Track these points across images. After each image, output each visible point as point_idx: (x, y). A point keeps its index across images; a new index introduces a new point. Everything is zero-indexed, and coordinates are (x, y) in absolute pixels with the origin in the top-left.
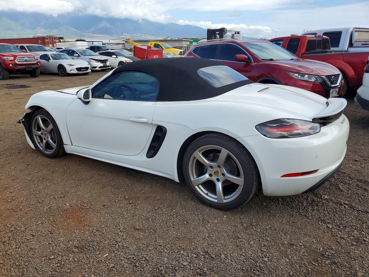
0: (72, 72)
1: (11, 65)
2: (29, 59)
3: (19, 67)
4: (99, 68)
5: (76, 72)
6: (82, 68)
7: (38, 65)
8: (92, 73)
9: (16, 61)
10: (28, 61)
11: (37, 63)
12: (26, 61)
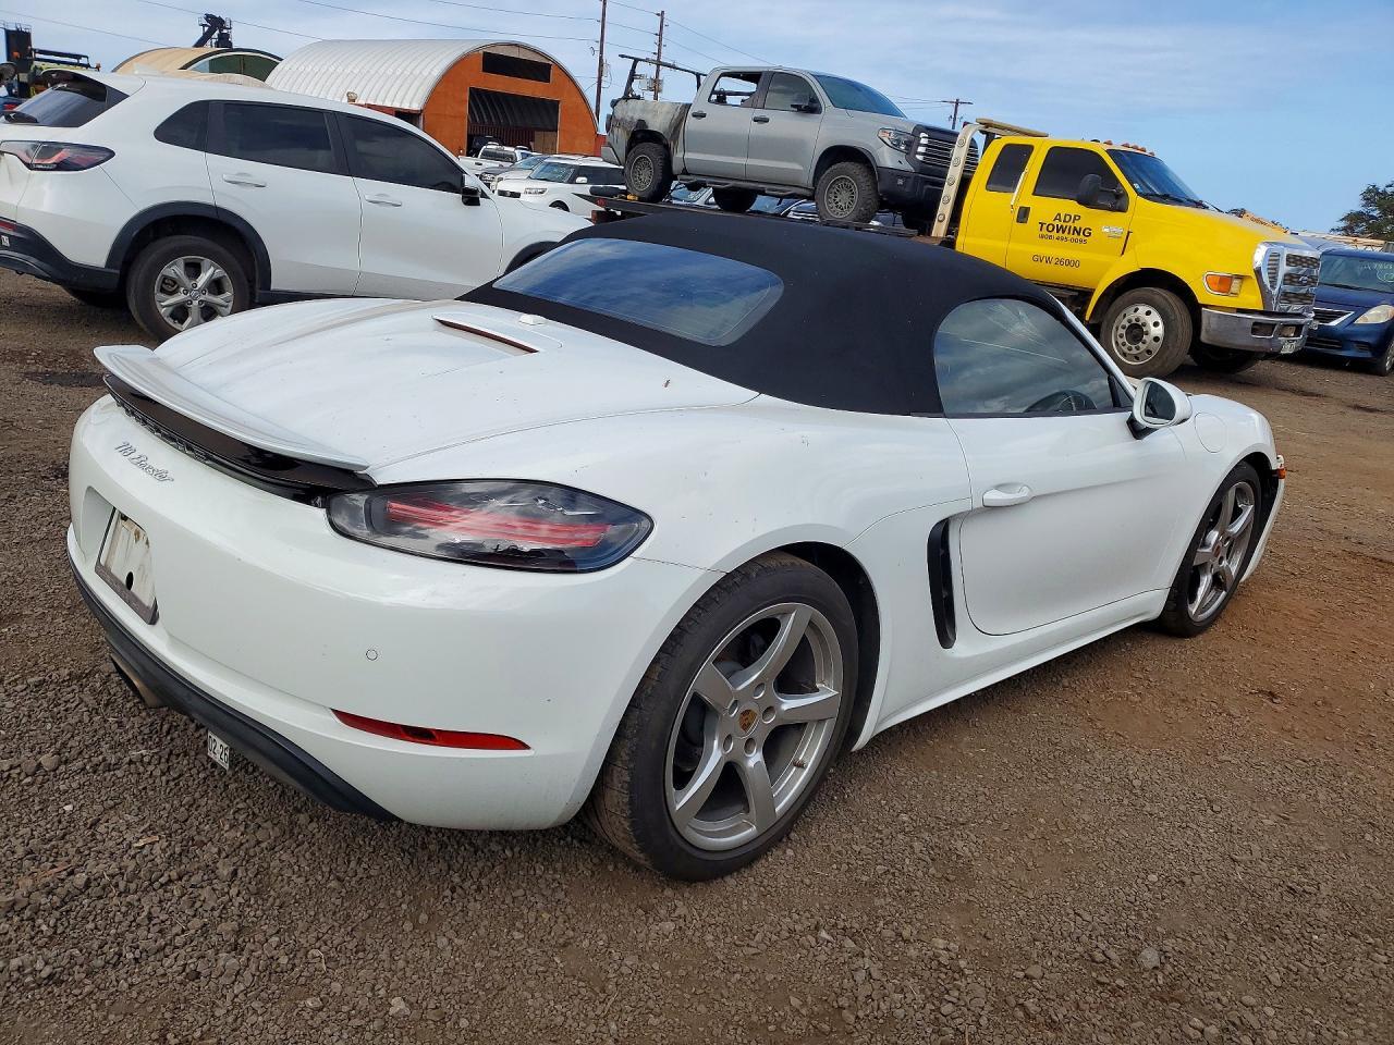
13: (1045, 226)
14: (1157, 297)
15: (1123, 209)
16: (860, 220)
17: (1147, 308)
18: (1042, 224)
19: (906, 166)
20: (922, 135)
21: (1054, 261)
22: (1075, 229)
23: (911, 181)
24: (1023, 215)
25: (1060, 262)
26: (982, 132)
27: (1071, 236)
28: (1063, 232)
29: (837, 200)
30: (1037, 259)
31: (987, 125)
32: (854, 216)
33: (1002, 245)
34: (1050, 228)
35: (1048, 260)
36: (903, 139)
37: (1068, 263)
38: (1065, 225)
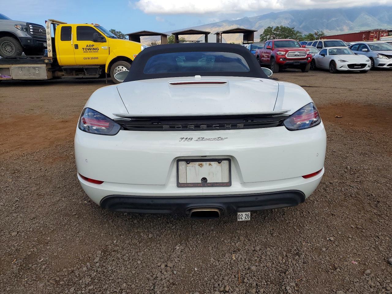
0: (343, 69)
1: (281, 59)
2: (300, 54)
3: (288, 61)
4: (387, 66)
5: (347, 69)
6: (356, 64)
7: (308, 60)
8: (371, 71)
9: (286, 56)
10: (298, 55)
11: (307, 58)
12: (295, 56)
13: (84, 49)
14: (123, 63)
15: (105, 42)
16: (18, 55)
17: (122, 67)
18: (83, 49)
19: (28, 36)
20: (30, 26)
21: (90, 58)
22: (94, 49)
23: (32, 41)
24: (76, 47)
25: (92, 58)
26: (52, 23)
27: (93, 51)
28: (90, 50)
29: (6, 49)
30: (85, 58)
31: (53, 21)
32: (16, 54)
33: (73, 56)
34: (86, 49)
35: (89, 58)
36: (24, 28)
37: (95, 58)
38: (90, 48)
